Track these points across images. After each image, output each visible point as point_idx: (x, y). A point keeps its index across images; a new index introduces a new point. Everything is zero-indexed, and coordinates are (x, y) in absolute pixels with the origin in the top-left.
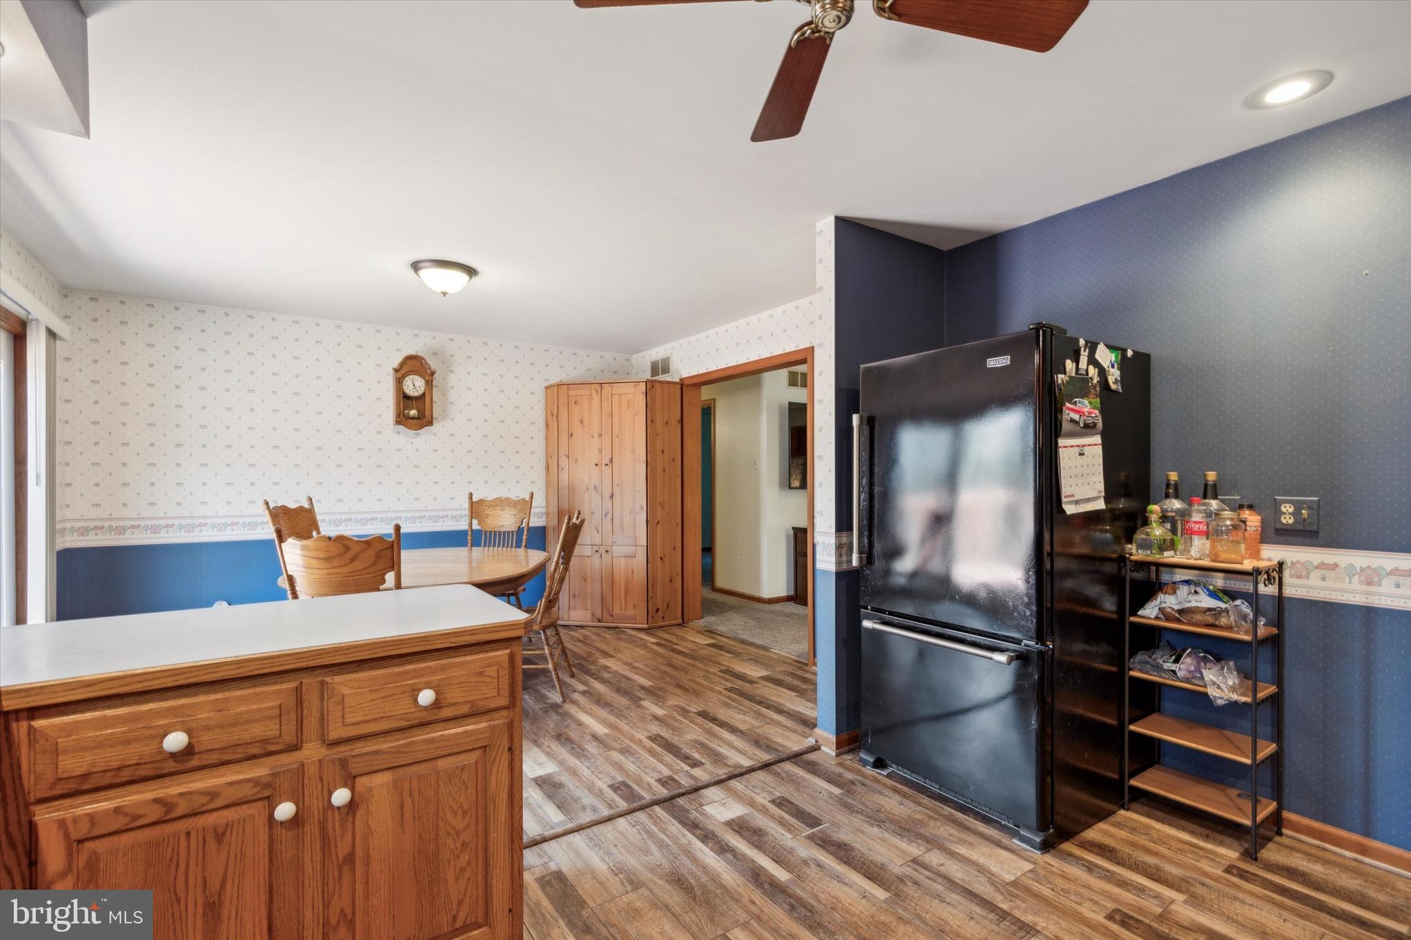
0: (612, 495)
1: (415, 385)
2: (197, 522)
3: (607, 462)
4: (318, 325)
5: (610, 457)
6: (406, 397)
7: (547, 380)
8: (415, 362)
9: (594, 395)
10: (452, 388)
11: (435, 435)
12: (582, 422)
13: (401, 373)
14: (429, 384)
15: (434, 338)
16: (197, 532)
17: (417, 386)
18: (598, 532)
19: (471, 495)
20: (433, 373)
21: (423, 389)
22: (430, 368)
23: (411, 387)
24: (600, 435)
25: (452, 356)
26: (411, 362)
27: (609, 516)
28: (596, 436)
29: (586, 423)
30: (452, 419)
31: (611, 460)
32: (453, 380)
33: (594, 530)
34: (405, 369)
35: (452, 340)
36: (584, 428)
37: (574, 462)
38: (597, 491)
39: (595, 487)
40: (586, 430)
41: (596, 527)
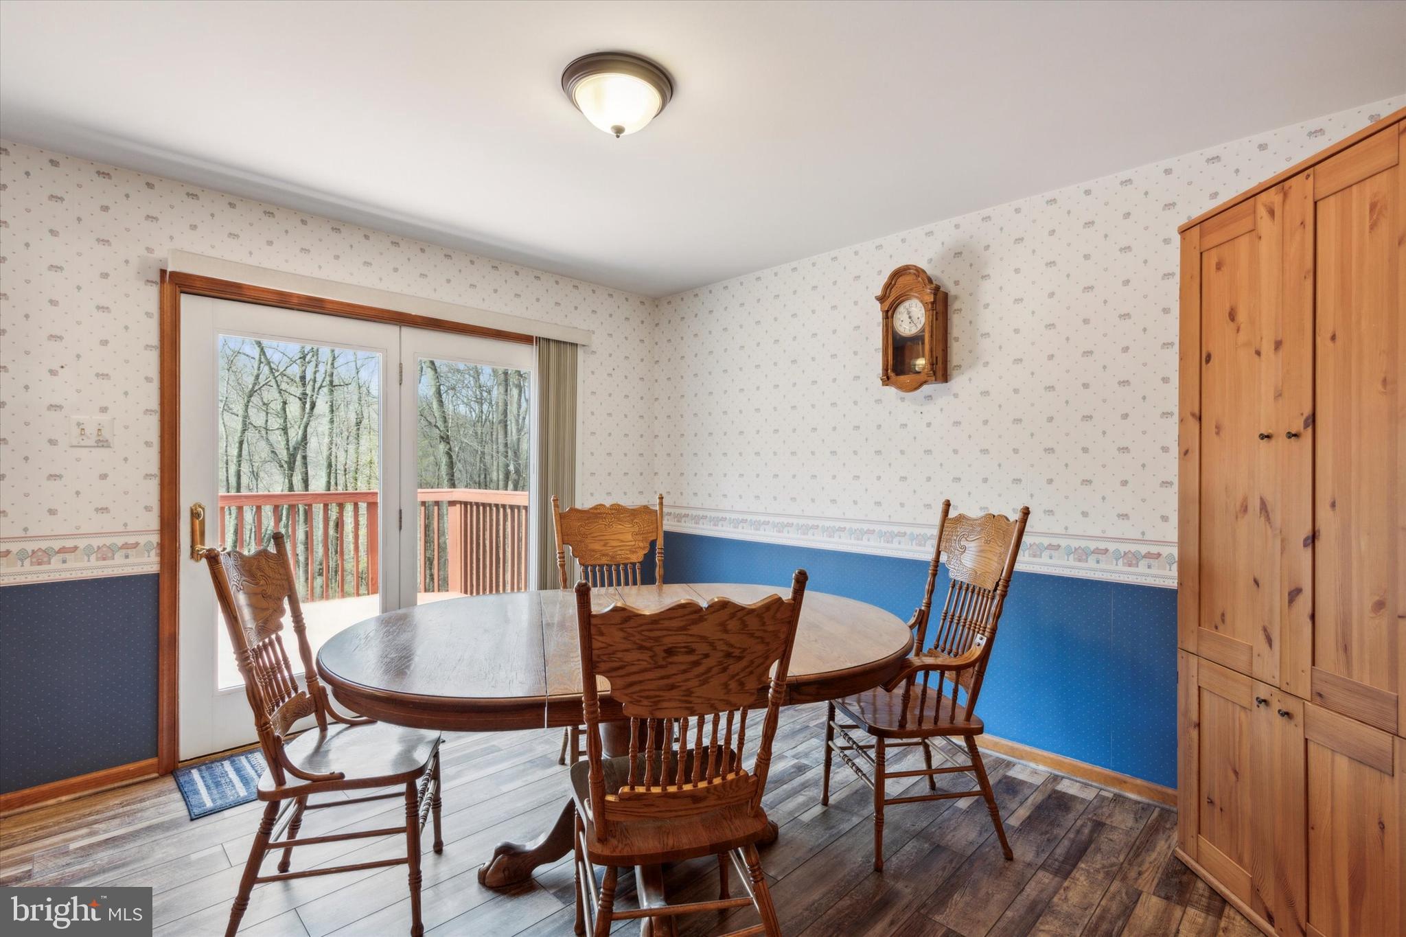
0: (1313, 538)
1: (912, 316)
3: (1297, 426)
5: (1307, 410)
8: (911, 278)
9: (1264, 224)
10: (986, 306)
11: (956, 396)
12: (1232, 316)
13: (891, 300)
17: (917, 317)
18: (1269, 641)
19: (948, 505)
20: (936, 289)
22: (930, 283)
23: (909, 321)
25: (987, 248)
26: (902, 280)
27: (1305, 600)
28: (1267, 347)
29: (1242, 316)
30: (986, 364)
31: (1312, 420)
32: (988, 291)
33: (1262, 637)
34: (896, 294)
35: (987, 219)
36: (1238, 330)
37: (1214, 430)
38: (1268, 518)
39: (1263, 505)
40: (1242, 337)
41: (1265, 630)
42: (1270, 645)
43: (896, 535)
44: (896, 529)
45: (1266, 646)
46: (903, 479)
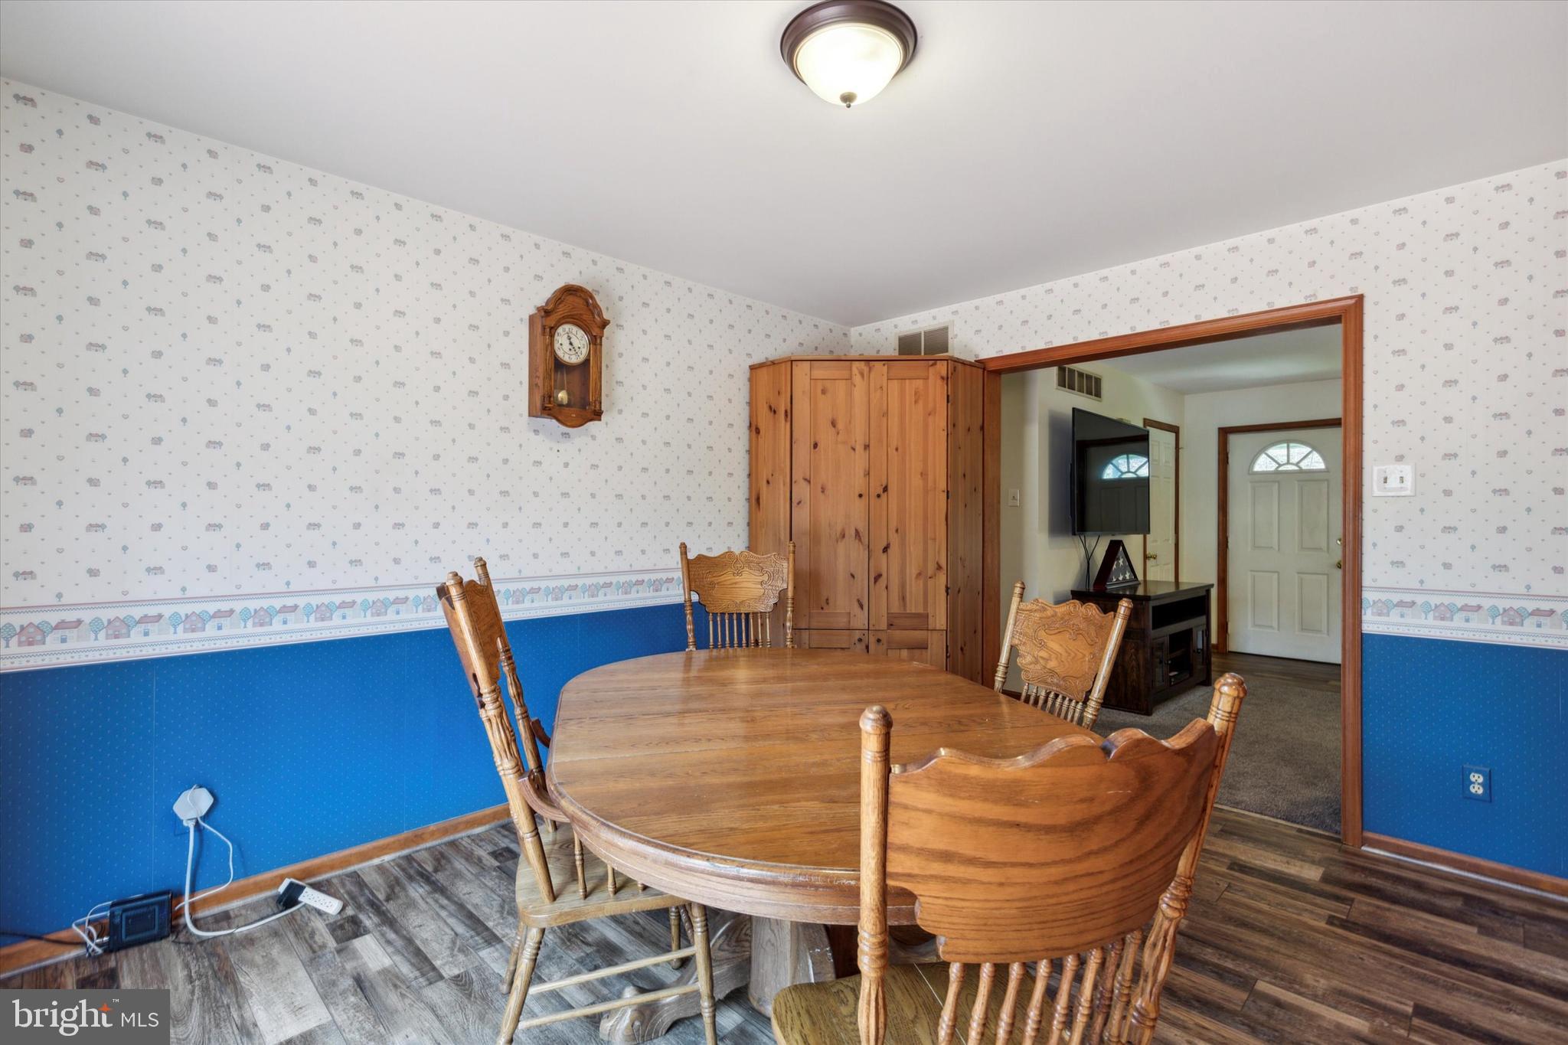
0: (888, 546)
1: (571, 344)
2: (137, 612)
3: (879, 492)
4: (398, 206)
5: (884, 482)
6: (559, 365)
7: (749, 355)
8: (577, 300)
9: (857, 379)
10: (621, 355)
11: (593, 438)
12: (834, 424)
13: (550, 318)
14: (595, 341)
15: (594, 262)
16: (136, 636)
17: (576, 343)
18: (861, 606)
19: (684, 548)
20: (605, 324)
21: (584, 352)
22: (600, 314)
23: (567, 346)
24: (867, 447)
26: (570, 299)
27: (882, 581)
28: (859, 448)
29: (840, 426)
30: (620, 412)
31: (885, 489)
33: (856, 605)
34: (562, 310)
35: (620, 270)
36: (838, 433)
37: (820, 490)
38: (860, 540)
39: (857, 532)
40: (841, 438)
41: (858, 601)
42: (862, 608)
43: (528, 593)
44: (528, 586)
45: (860, 609)
46: (537, 525)
